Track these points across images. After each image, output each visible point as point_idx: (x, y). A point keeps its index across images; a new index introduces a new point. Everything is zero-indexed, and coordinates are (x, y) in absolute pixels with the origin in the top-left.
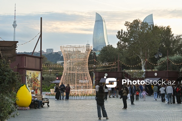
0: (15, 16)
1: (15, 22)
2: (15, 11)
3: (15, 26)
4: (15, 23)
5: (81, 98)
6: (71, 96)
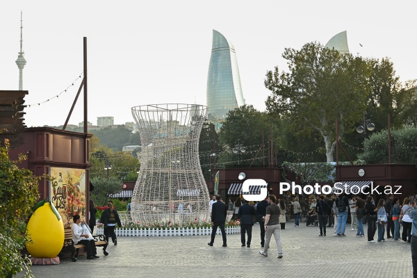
1: (21, 55)
2: (21, 28)
4: (21, 58)
5: (184, 234)
6: (160, 229)
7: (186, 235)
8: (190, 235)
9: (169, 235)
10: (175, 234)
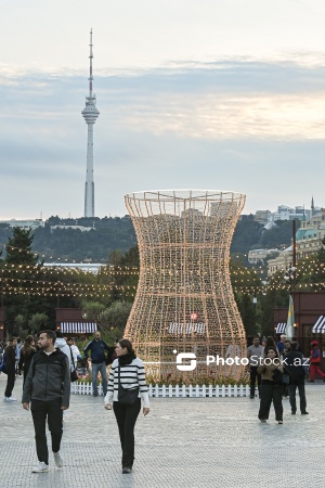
0: (91, 79)
1: (90, 101)
2: (91, 57)
3: (90, 115)
4: (90, 107)
5: (191, 394)
6: (154, 386)
7: (194, 397)
8: (201, 396)
9: (167, 396)
10: (177, 393)
